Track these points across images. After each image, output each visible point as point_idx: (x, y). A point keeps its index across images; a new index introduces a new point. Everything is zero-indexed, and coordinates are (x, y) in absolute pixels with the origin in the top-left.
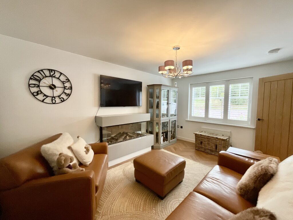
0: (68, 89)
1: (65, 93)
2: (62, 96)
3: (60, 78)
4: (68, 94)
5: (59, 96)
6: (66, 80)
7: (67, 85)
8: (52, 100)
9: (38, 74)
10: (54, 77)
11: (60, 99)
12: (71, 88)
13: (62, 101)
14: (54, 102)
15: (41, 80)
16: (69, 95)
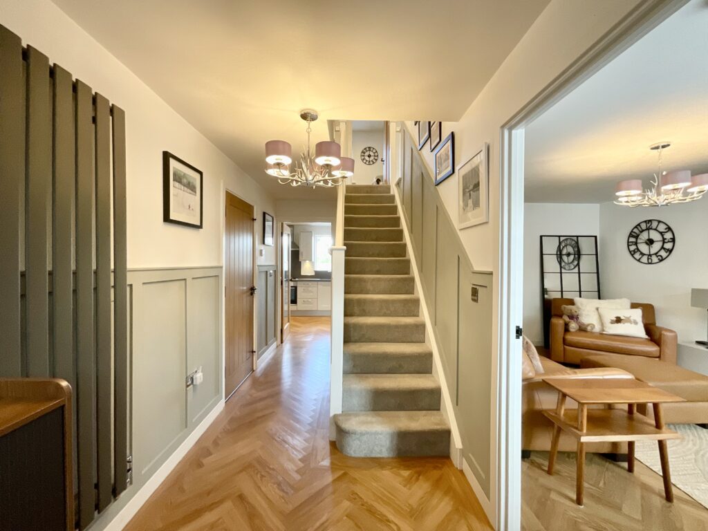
0: (669, 242)
1: (664, 249)
2: (660, 253)
3: (658, 229)
4: (668, 250)
5: (656, 254)
6: (666, 229)
7: (668, 236)
8: (648, 259)
9: (635, 230)
10: (651, 229)
11: (657, 256)
12: (673, 240)
13: (661, 261)
14: (650, 261)
15: (638, 236)
16: (670, 251)
